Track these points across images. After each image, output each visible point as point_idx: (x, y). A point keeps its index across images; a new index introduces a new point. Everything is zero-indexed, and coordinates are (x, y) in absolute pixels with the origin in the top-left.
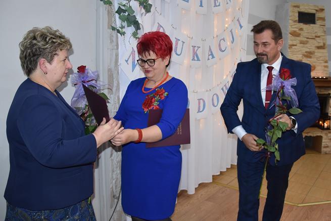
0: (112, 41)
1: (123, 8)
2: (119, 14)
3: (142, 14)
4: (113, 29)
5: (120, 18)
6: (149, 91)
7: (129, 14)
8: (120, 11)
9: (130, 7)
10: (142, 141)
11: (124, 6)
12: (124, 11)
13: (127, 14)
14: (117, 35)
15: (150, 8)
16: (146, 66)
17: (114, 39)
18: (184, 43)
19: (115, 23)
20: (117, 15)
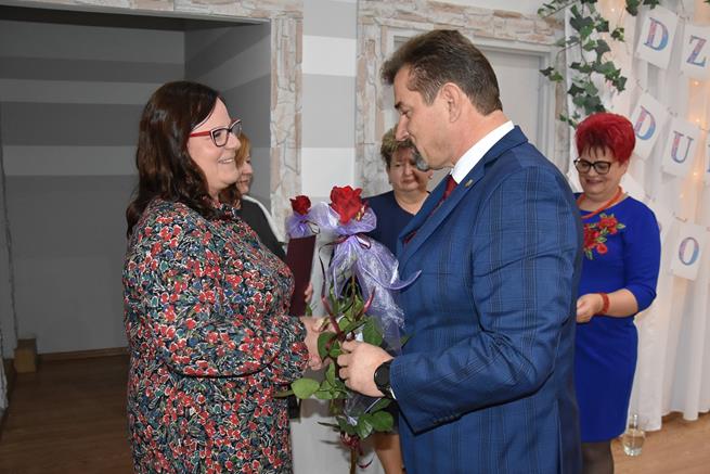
0: (561, 138)
1: (580, 85)
2: (573, 95)
3: (612, 95)
4: (563, 119)
5: (574, 101)
6: (586, 217)
7: (588, 95)
8: (574, 91)
9: (591, 83)
10: (608, 314)
11: (581, 82)
12: (581, 91)
13: (585, 94)
14: (569, 130)
15: (624, 84)
16: (592, 172)
17: (565, 135)
18: (691, 139)
19: (567, 110)
20: (570, 97)
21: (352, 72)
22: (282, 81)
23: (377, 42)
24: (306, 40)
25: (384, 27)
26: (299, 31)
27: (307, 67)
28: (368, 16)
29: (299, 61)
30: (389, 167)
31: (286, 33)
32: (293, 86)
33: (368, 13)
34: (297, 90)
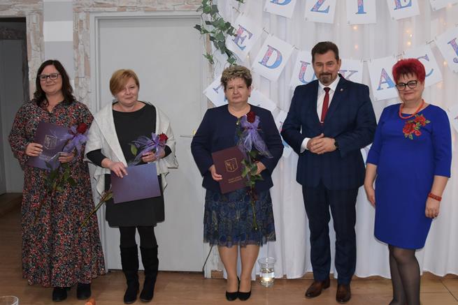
1: (213, 35)
7: (220, 41)
12: (214, 38)
13: (217, 41)
21: (71, 38)
22: (34, 46)
23: (84, 22)
24: (45, 24)
25: (88, 12)
26: (42, 20)
27: (46, 39)
28: (78, 8)
29: (41, 35)
30: (225, 90)
31: (35, 22)
32: (39, 49)
33: (78, 6)
34: (41, 50)
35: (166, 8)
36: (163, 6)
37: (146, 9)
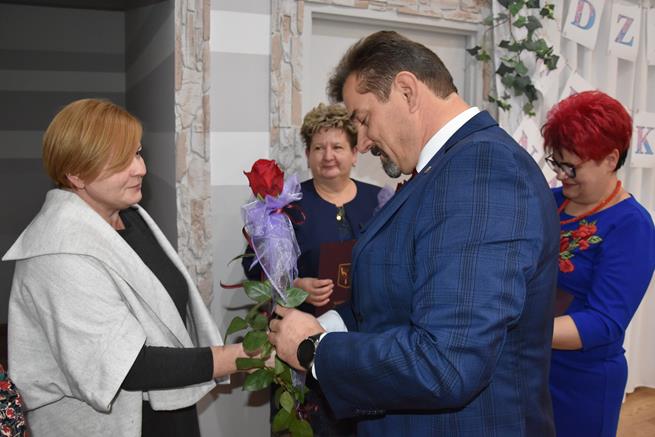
1: (509, 65)
2: (502, 75)
3: (541, 74)
4: (492, 100)
5: (503, 81)
7: (518, 75)
8: (503, 70)
9: (521, 62)
11: (510, 61)
12: (511, 70)
13: (514, 74)
14: (498, 111)
15: (555, 63)
19: (495, 91)
20: (498, 77)
21: (265, 49)
22: (188, 60)
23: (294, 19)
24: (214, 15)
25: (300, 2)
26: (207, 4)
27: (215, 45)
29: (206, 38)
30: (308, 150)
31: (192, 8)
32: (200, 66)
34: (204, 70)
35: (432, 12)
36: (428, 9)
37: (401, 10)
